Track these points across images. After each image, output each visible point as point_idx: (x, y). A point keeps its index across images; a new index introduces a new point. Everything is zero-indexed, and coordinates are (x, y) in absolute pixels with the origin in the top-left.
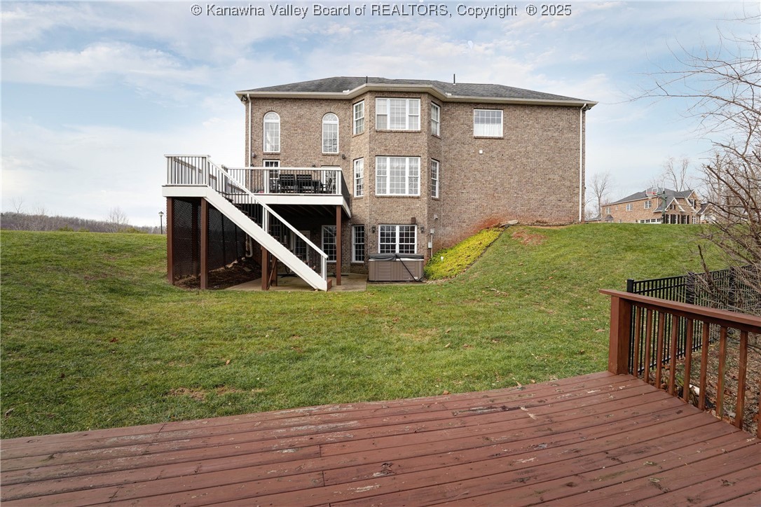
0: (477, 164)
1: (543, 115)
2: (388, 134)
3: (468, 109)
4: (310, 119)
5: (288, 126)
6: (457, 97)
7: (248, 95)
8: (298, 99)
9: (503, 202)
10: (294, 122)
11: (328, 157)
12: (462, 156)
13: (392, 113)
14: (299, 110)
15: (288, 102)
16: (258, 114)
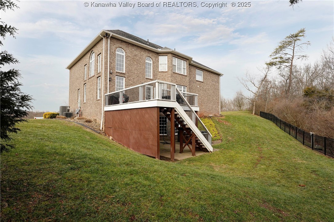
0: (197, 91)
1: (212, 75)
2: (177, 74)
3: (195, 68)
4: (140, 58)
5: (129, 59)
6: (194, 63)
7: (111, 35)
8: (135, 45)
9: (204, 107)
10: (133, 57)
11: (148, 80)
12: (193, 87)
13: (178, 65)
14: (135, 51)
15: (130, 45)
16: (114, 47)
